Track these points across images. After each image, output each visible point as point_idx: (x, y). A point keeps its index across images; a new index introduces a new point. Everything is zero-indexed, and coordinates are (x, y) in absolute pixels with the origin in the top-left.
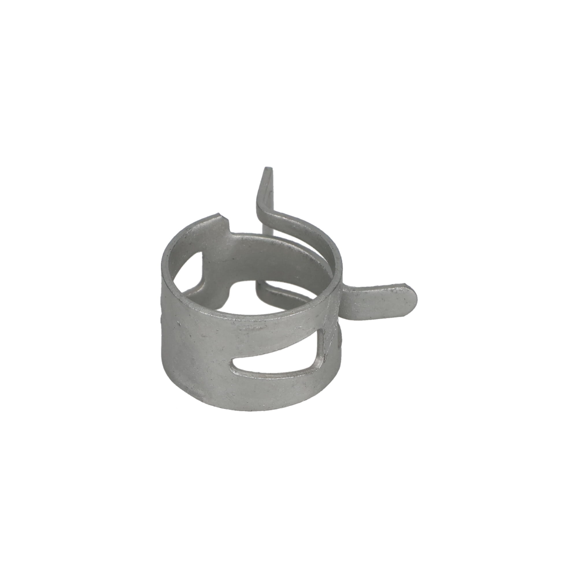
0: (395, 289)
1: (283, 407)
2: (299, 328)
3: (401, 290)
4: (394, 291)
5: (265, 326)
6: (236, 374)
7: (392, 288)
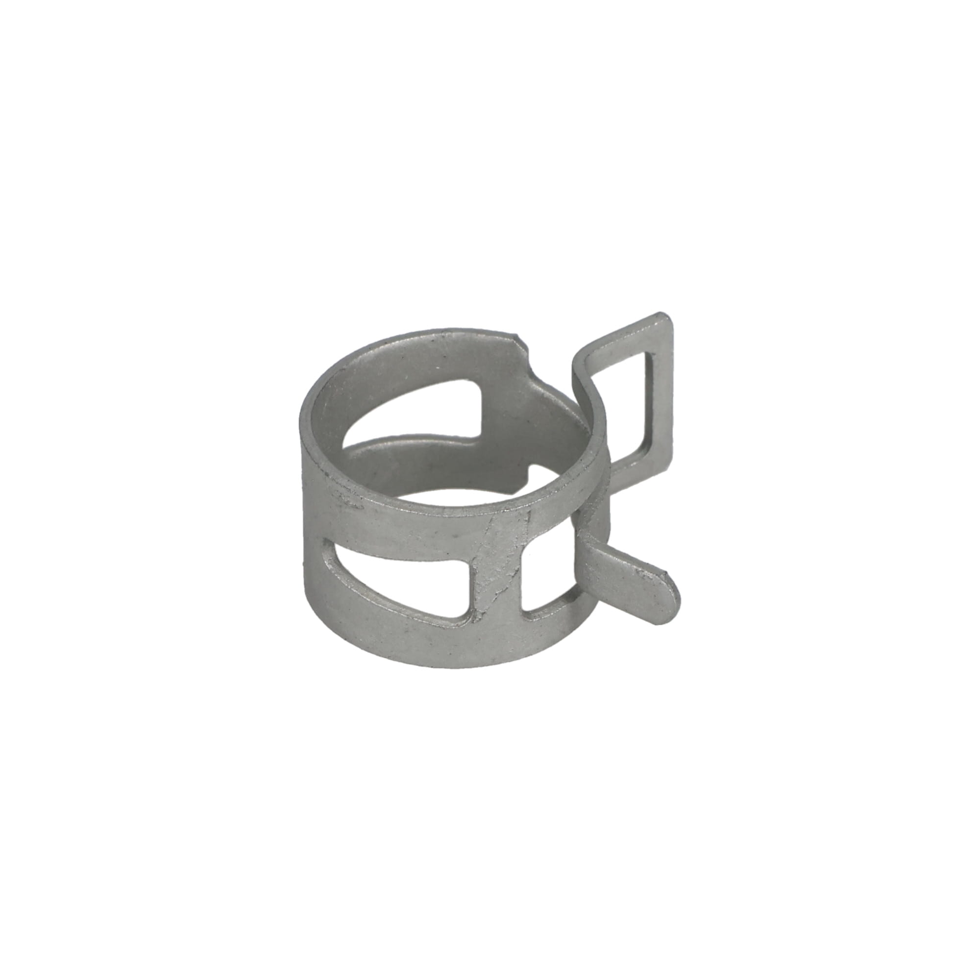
0: (643, 571)
1: (389, 658)
2: (418, 539)
3: (651, 577)
4: (640, 573)
5: (362, 506)
6: (328, 566)
7: (640, 567)
